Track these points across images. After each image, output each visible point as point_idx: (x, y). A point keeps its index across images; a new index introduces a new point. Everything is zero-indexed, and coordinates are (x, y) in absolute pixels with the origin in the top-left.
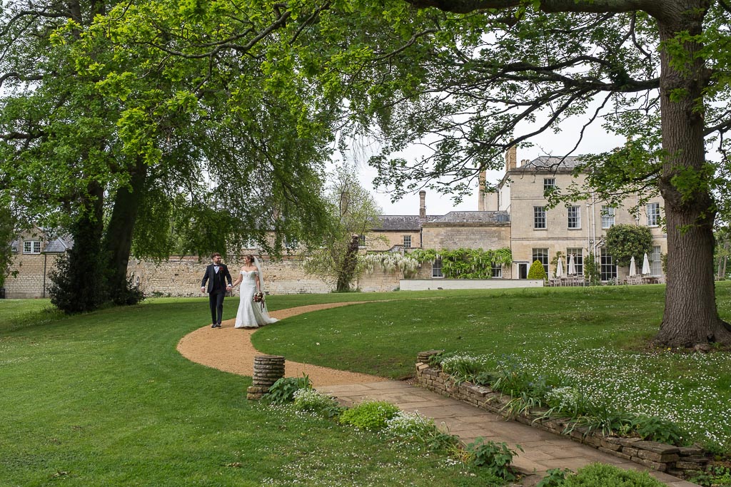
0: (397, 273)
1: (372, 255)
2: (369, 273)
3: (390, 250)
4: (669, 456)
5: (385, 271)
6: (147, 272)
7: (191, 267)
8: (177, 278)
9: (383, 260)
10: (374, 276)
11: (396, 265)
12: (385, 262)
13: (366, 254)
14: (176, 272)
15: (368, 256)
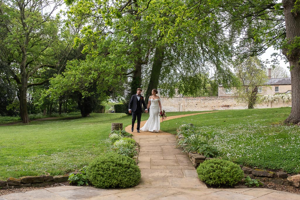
0: (289, 103)
1: (277, 95)
2: (276, 103)
3: (286, 92)
4: (199, 160)
5: (284, 102)
6: (186, 104)
7: (202, 101)
8: (197, 105)
9: (283, 97)
10: (278, 104)
11: (289, 99)
12: (283, 98)
13: (275, 95)
14: (197, 103)
15: (275, 96)
